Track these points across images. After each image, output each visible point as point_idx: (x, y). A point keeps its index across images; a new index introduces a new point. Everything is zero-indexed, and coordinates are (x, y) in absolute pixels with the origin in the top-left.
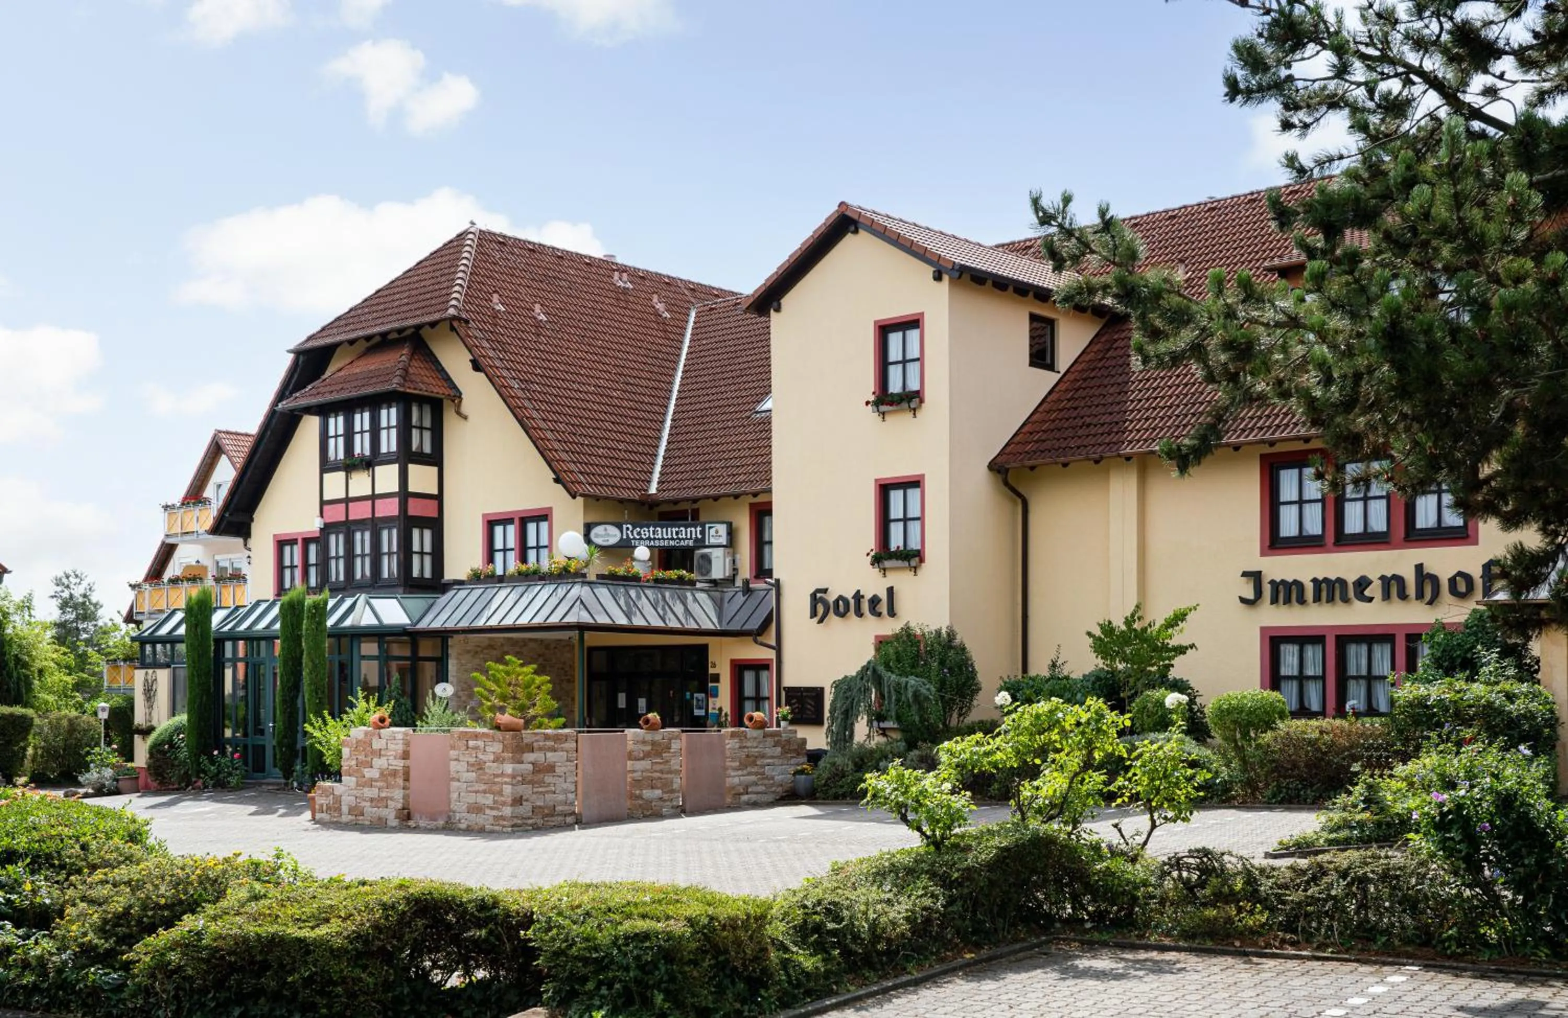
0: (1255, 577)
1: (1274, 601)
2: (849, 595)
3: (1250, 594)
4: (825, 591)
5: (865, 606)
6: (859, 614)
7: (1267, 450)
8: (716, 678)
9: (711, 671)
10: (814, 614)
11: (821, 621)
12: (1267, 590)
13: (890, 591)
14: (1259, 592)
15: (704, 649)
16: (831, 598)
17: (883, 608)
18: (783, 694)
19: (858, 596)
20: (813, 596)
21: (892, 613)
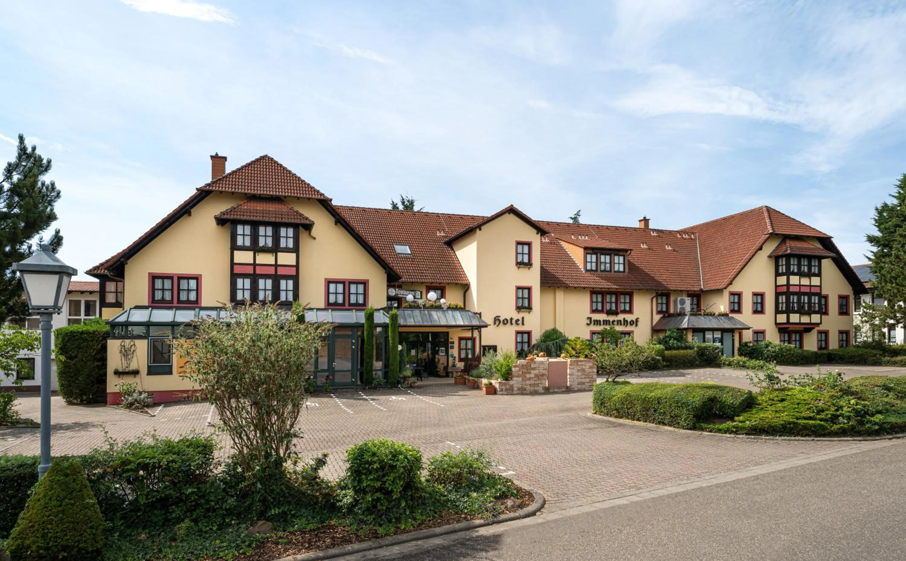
0: (590, 319)
1: (594, 324)
2: (509, 319)
3: (589, 323)
4: (499, 317)
5: (514, 322)
6: (512, 324)
7: (592, 289)
8: (453, 343)
9: (450, 340)
10: (495, 323)
11: (498, 326)
12: (593, 322)
13: (523, 318)
14: (591, 323)
15: (447, 333)
16: (502, 319)
17: (520, 322)
18: (482, 348)
19: (511, 319)
20: (495, 318)
21: (523, 324)
